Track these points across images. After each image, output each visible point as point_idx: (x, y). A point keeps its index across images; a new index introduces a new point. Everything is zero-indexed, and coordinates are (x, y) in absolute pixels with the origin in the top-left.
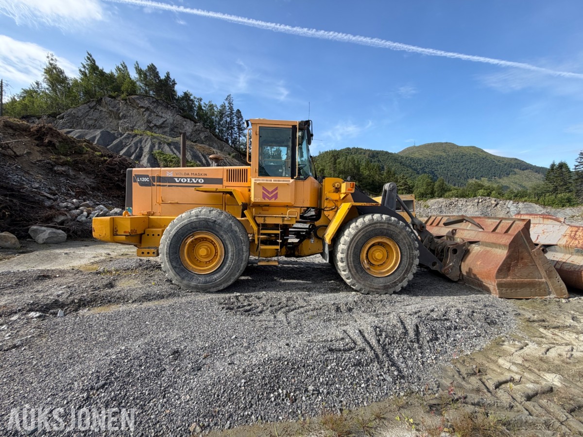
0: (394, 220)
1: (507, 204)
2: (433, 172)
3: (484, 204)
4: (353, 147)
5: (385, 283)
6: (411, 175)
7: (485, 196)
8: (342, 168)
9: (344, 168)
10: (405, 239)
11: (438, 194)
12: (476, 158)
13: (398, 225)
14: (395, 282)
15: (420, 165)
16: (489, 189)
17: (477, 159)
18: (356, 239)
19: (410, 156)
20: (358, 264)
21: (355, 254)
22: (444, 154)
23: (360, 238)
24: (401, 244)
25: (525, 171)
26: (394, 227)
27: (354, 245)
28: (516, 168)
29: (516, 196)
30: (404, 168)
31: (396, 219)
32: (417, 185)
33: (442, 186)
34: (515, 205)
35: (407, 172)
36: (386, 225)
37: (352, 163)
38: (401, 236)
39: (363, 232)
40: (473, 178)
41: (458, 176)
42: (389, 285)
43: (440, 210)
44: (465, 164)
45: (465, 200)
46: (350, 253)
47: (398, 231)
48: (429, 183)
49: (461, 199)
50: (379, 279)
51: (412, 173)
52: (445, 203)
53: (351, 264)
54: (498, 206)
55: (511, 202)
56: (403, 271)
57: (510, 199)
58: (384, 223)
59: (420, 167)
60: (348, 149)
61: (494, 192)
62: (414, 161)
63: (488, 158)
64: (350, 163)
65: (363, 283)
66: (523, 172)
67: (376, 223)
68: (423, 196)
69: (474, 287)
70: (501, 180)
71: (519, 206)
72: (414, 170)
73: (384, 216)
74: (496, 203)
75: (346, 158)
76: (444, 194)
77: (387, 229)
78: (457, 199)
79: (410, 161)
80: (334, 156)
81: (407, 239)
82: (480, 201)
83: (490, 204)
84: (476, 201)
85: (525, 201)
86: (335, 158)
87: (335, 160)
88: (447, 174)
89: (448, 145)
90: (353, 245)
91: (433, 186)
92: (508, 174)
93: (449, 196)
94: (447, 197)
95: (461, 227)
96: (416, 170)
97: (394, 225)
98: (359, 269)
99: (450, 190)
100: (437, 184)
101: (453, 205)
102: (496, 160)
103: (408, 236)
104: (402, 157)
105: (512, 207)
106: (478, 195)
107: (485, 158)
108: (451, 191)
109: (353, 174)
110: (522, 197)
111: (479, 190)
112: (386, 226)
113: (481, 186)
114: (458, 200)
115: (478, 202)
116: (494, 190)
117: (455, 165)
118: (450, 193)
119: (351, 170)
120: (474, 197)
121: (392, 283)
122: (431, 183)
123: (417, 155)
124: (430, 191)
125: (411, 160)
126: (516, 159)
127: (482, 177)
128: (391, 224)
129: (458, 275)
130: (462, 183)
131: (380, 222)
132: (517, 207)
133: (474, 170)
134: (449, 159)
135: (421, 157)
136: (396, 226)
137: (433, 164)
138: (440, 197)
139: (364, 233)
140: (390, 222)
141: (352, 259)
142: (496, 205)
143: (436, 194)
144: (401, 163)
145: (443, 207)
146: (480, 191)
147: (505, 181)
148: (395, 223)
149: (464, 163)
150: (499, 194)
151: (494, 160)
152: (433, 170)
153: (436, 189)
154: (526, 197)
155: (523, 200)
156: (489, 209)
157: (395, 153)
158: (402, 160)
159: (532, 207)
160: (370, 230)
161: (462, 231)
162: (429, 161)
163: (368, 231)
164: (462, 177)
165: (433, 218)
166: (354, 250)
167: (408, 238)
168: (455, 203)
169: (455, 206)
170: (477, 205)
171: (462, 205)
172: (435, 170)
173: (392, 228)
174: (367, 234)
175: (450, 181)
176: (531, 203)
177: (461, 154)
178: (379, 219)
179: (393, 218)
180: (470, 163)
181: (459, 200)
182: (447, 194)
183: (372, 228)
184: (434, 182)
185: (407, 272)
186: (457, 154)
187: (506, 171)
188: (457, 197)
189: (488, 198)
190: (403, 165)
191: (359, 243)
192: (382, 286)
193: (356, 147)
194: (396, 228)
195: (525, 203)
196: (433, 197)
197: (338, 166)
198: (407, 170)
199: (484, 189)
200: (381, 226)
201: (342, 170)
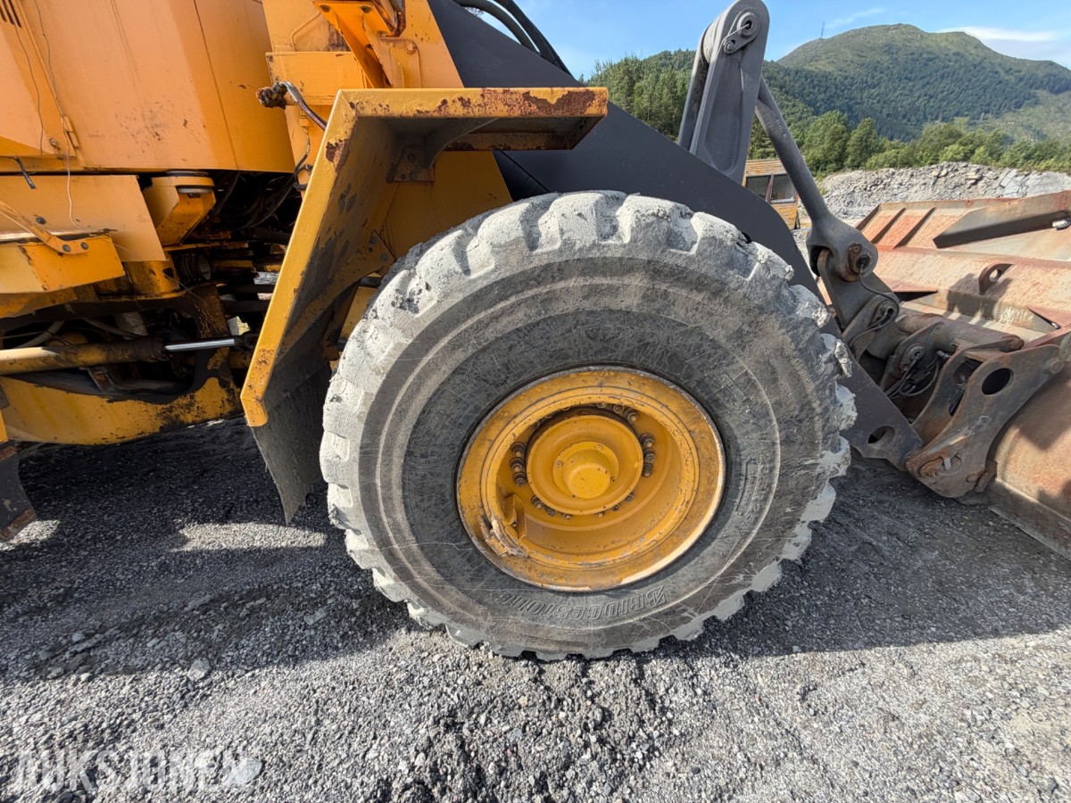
0: (712, 240)
1: (1001, 177)
2: (850, 109)
3: (948, 182)
4: (677, 50)
5: (617, 618)
6: (800, 119)
7: (957, 161)
8: (647, 104)
9: (651, 103)
10: (772, 381)
11: (853, 161)
12: (957, 66)
13: (733, 277)
14: (672, 611)
15: (825, 92)
16: (972, 142)
17: (960, 67)
18: (409, 397)
19: (807, 67)
20: (452, 536)
21: (420, 491)
22: (886, 58)
23: (439, 393)
24: (735, 416)
25: (1061, 96)
26: (698, 297)
27: (403, 438)
28: (1044, 88)
29: (1028, 158)
30: (787, 100)
31: (724, 229)
32: (809, 141)
33: (866, 141)
34: (1019, 178)
35: (793, 110)
36: (637, 282)
37: (670, 89)
38: (745, 363)
39: (454, 346)
40: (937, 118)
41: (904, 117)
42: (633, 627)
43: (848, 200)
44: (928, 83)
45: (909, 174)
46: (387, 486)
47: (722, 324)
48: (838, 133)
49: (902, 170)
50: (579, 603)
51: (803, 113)
52: (863, 181)
53: (402, 540)
54: (980, 184)
55: (1014, 171)
56: (724, 557)
57: (1013, 165)
58: (624, 266)
59: (822, 96)
60: (666, 55)
61: (982, 149)
62: (812, 81)
63: (986, 64)
64: (666, 91)
65: (487, 624)
66: (1055, 97)
67: (554, 271)
68: (818, 168)
69: (1037, 536)
70: (998, 122)
71: (1028, 183)
72: (810, 104)
73: (633, 210)
74: (977, 177)
75: (657, 77)
76: (865, 160)
77: (641, 319)
78: (892, 170)
79: (803, 80)
80: (628, 72)
81: (784, 383)
82: (944, 173)
83: (963, 181)
84: (935, 173)
85: (1047, 168)
86: (631, 78)
87: (632, 83)
88: (881, 112)
89: (903, 33)
90: (392, 435)
91: (846, 141)
92: (1018, 106)
93: (876, 164)
94: (871, 168)
95: (1030, 254)
96: (813, 105)
97: (699, 283)
98: (456, 562)
99: (882, 150)
100: (856, 135)
101: (882, 186)
102: (1003, 68)
103: (798, 364)
104: (787, 72)
105: (1012, 184)
106: (941, 159)
107: (980, 64)
108: (884, 151)
109: (671, 119)
110: (1042, 158)
111: (947, 146)
112: (631, 292)
113: (954, 136)
114: (893, 173)
115: (938, 177)
116: (982, 144)
117: (904, 88)
118: (880, 158)
119: (666, 109)
120: (931, 164)
121: (657, 616)
122: (843, 132)
123: (822, 66)
124: (835, 154)
125: (807, 79)
126: (1051, 64)
127: (957, 114)
128: (679, 276)
129: (974, 478)
130: (908, 134)
131: (590, 265)
132: (1022, 185)
133: (943, 100)
134: (895, 71)
135: (830, 69)
136: (718, 290)
137: (854, 88)
138: (856, 166)
139: (460, 356)
140: (674, 257)
141: (400, 516)
142: (977, 181)
143: (848, 161)
144: (781, 88)
145: (857, 190)
146: (950, 148)
147: (1005, 124)
148: (708, 268)
149: (926, 80)
150: (991, 155)
151: (998, 69)
152: (851, 103)
153: (850, 149)
154: (1051, 157)
155: (1043, 167)
156: (958, 193)
157: (772, 62)
158: (787, 78)
159: (1058, 182)
160: (506, 325)
161: (1038, 274)
162: (846, 78)
163: (490, 334)
164: (913, 118)
165: (886, 215)
166: (406, 468)
167: (795, 377)
168: (885, 181)
169: (884, 188)
170: (934, 184)
171: (901, 184)
172: (857, 103)
173: (684, 304)
174: (493, 362)
175: (884, 129)
176: (1058, 173)
177: (925, 56)
178: (585, 236)
179: (702, 224)
180: (939, 80)
181: (897, 172)
182: (873, 160)
183: (520, 318)
184: (849, 131)
185: (750, 560)
186: (915, 56)
187: (1016, 98)
188: (893, 165)
189: (964, 164)
190: (787, 93)
191: (433, 422)
192: (598, 634)
193: (684, 50)
194: (716, 306)
195: (1044, 174)
196: (840, 168)
197: (637, 99)
198: (794, 106)
199: (961, 144)
200: (594, 291)
201: (646, 109)
